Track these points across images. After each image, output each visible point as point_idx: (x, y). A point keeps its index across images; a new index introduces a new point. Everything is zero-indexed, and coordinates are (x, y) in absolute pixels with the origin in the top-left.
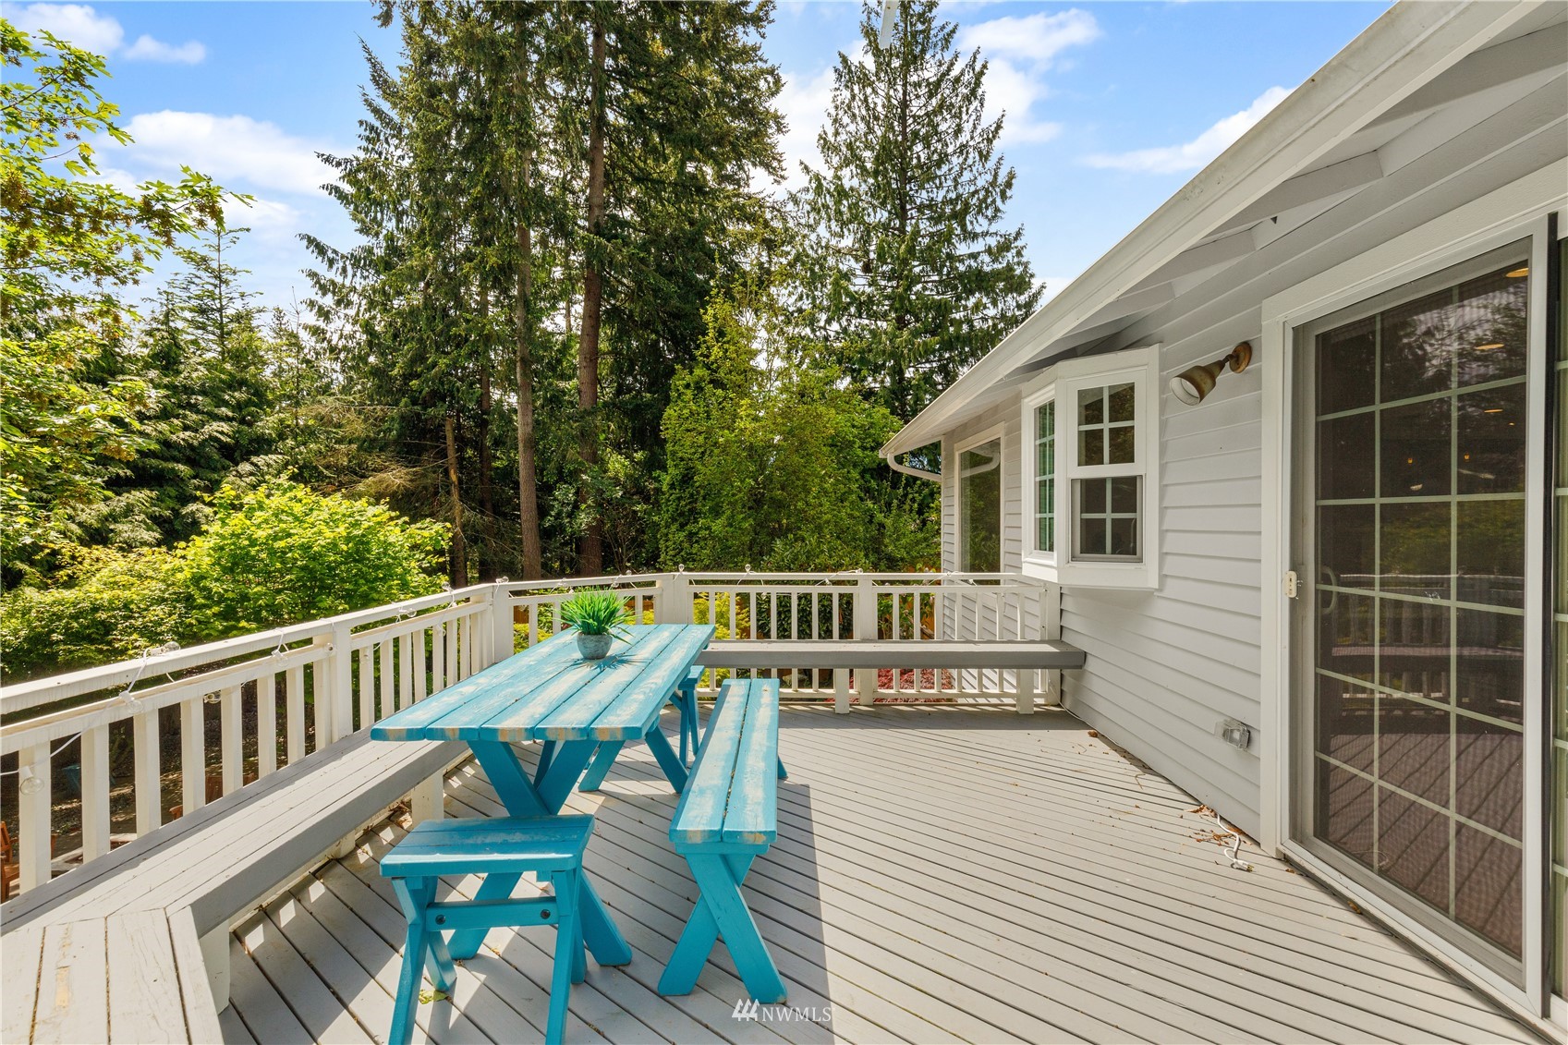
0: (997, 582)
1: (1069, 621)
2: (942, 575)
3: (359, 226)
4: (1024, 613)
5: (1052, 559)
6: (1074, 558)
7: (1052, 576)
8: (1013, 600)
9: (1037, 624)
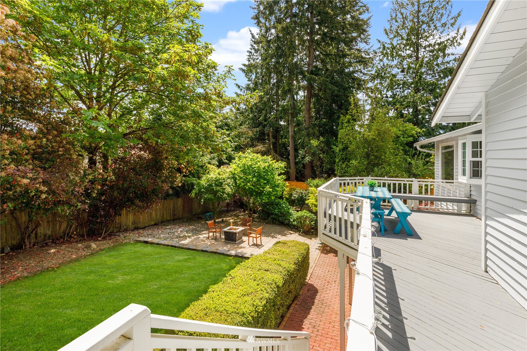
0: (453, 183)
1: (472, 193)
2: (435, 180)
3: (247, 79)
4: (460, 190)
5: (465, 178)
6: (471, 178)
7: (465, 182)
8: (456, 187)
9: (463, 193)
